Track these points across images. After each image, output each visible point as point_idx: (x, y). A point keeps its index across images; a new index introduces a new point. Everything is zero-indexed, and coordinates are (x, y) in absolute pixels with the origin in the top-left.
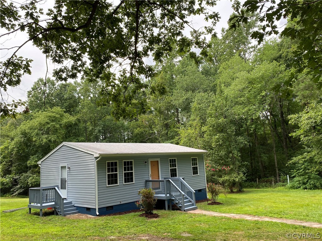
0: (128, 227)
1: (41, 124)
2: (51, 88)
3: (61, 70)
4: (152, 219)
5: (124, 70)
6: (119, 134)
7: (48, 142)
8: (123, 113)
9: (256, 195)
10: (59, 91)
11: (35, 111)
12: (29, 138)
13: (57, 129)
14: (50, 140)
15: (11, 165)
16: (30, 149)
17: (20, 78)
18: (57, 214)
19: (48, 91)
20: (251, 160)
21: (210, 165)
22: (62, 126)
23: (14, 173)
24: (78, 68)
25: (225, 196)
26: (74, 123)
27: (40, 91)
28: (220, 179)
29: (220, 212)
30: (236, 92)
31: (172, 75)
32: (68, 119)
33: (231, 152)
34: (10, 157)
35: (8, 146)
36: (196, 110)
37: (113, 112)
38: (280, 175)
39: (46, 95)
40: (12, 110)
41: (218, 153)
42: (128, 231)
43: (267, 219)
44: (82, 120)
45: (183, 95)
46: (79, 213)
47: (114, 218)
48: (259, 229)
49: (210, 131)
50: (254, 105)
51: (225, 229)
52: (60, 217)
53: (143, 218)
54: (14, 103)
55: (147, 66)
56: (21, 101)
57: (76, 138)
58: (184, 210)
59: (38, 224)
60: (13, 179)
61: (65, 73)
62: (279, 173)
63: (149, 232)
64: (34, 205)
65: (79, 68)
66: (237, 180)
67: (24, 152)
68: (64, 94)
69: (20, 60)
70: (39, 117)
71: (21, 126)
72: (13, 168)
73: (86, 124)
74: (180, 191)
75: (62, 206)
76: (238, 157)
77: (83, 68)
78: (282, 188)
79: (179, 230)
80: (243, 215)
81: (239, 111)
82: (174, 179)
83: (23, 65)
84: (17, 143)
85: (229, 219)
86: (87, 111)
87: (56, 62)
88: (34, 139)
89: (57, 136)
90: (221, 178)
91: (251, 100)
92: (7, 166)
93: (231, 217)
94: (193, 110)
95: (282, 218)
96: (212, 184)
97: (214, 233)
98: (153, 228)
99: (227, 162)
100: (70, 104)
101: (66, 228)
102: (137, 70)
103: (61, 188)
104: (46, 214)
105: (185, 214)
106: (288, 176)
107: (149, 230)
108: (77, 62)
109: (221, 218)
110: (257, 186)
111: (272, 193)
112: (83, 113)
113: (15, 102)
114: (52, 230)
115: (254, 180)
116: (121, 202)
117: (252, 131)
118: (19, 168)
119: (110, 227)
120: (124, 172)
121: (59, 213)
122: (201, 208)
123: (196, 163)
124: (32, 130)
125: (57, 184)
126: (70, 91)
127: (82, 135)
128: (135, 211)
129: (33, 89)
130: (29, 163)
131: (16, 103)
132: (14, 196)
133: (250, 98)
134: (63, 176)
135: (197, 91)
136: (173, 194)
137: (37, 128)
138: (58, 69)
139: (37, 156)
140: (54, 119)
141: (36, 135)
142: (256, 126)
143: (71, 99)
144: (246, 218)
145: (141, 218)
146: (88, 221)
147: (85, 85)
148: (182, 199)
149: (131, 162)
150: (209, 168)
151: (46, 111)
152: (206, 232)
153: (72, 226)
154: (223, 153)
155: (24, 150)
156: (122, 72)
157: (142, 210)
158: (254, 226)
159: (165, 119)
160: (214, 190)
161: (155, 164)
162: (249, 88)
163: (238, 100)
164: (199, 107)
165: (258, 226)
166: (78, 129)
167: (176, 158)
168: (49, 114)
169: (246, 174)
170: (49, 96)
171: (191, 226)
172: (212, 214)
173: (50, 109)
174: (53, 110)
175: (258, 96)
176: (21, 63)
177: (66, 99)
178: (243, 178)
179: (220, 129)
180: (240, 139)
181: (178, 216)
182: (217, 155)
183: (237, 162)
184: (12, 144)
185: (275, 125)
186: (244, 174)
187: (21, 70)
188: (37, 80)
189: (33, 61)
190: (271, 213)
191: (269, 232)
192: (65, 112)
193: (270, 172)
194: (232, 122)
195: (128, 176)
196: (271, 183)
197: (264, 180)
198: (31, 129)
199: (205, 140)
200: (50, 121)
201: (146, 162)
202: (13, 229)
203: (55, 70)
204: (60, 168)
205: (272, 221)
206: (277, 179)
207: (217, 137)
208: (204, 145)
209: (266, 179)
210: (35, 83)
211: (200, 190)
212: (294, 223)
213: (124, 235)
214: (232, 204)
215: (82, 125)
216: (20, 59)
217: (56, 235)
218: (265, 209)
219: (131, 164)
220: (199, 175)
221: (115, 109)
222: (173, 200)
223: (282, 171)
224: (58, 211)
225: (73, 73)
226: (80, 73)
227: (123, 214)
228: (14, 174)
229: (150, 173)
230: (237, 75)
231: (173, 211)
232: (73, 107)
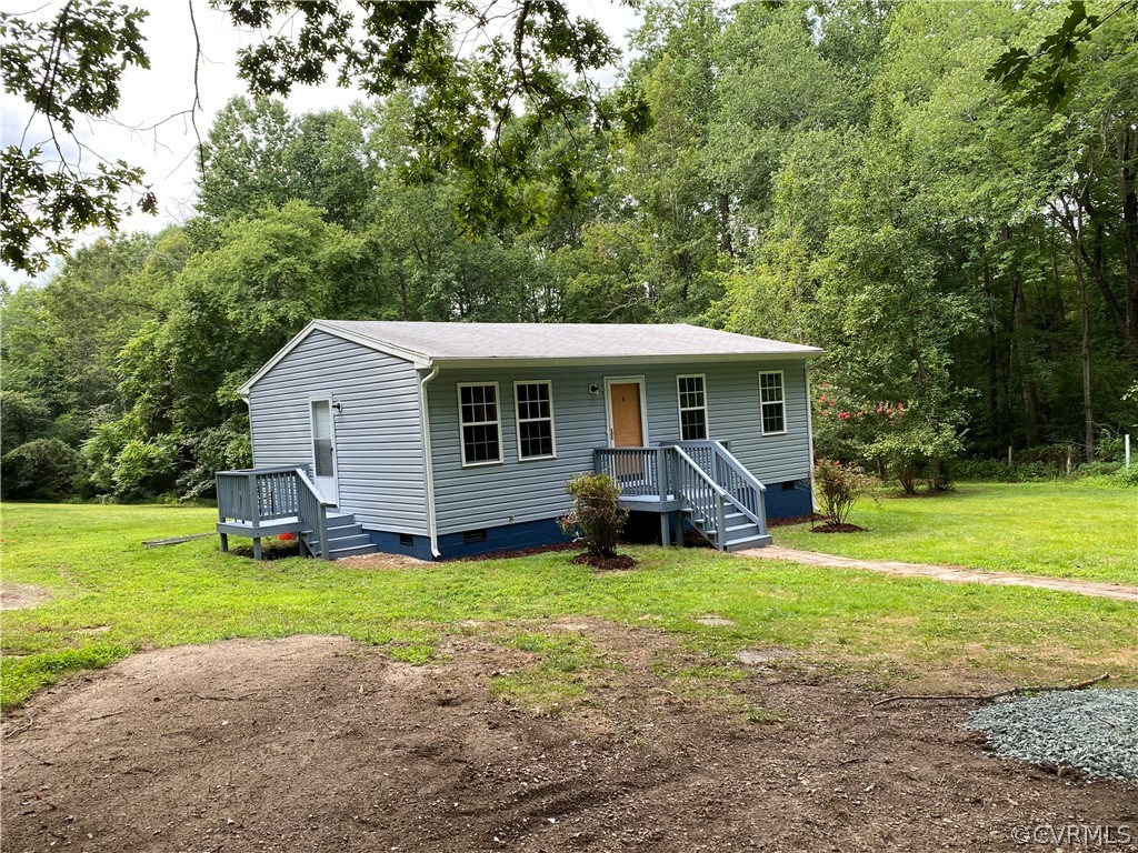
0: (528, 595)
1: (248, 263)
2: (275, 132)
3: (266, 53)
4: (610, 572)
5: (495, 42)
6: (513, 294)
7: (276, 324)
8: (497, 209)
9: (995, 504)
10: (300, 142)
11: (227, 219)
12: (216, 311)
13: (303, 281)
14: (285, 317)
15: (168, 403)
16: (221, 349)
17: (116, 82)
18: (308, 554)
19: (263, 146)
20: (993, 381)
21: (834, 400)
22: (320, 267)
23: (180, 427)
24: (325, 40)
25: (875, 505)
26: (358, 256)
27: (237, 145)
28: (866, 447)
29: (852, 555)
30: (950, 123)
31: (707, 65)
32: (339, 242)
33: (914, 354)
34: (163, 375)
35: (153, 339)
36: (789, 197)
37: (461, 206)
38: (1096, 436)
39: (258, 157)
40: (100, 198)
41: (866, 355)
42: (525, 607)
43: (1013, 580)
44: (387, 246)
45: (746, 142)
46: (378, 551)
47: (487, 566)
48: (975, 609)
49: (839, 275)
50: (1017, 172)
51: (854, 608)
52: (318, 562)
53: (584, 567)
54: (104, 175)
55: (579, 24)
56: (126, 166)
57: (371, 311)
58: (725, 548)
59: (246, 581)
60: (179, 446)
61: (280, 63)
62: (1094, 428)
63: (593, 609)
64: (236, 525)
65: (329, 43)
66: (929, 451)
67: (203, 358)
68: (320, 153)
69: (105, 14)
70: (240, 237)
71: (186, 270)
72: (175, 413)
73: (400, 261)
74: (709, 486)
75: (321, 531)
76: (938, 371)
77: (341, 41)
78: (1101, 479)
79: (693, 607)
80: (929, 567)
81: (956, 199)
82: (692, 446)
83: (117, 32)
84: (178, 328)
85: (879, 577)
86: (403, 212)
87: (246, 21)
88: (231, 316)
89: (307, 304)
90: (873, 443)
91: (1008, 153)
92: (158, 406)
93: (886, 570)
94: (779, 199)
95: (1069, 576)
96: (832, 463)
97: (811, 618)
98: (608, 598)
99: (898, 386)
100: (341, 188)
101: (331, 594)
102: (546, 41)
103: (319, 473)
104: (274, 554)
105: (726, 558)
106: (1127, 436)
107: (594, 603)
108: (316, 17)
109: (849, 576)
110: (1008, 472)
111: (1059, 496)
112: (387, 221)
113: (108, 171)
114: (288, 599)
115: (999, 453)
116: (511, 518)
117: (1001, 274)
118: (193, 411)
119: (471, 592)
120: (519, 421)
121: (313, 551)
122: (786, 543)
123: (779, 391)
124: (222, 285)
125: (305, 460)
126: (340, 143)
127: (391, 302)
128: (560, 549)
129: (215, 137)
130: (224, 396)
131: (112, 173)
132: (188, 500)
133: (1002, 145)
134: (320, 433)
135: (800, 126)
136: (688, 494)
137: (239, 277)
138: (254, 50)
139: (244, 371)
140: (290, 245)
141: (236, 302)
142: (1019, 254)
143: (345, 170)
144: (940, 577)
145: (574, 569)
146: (403, 576)
147: (388, 118)
148: (718, 511)
149: (544, 388)
150: (830, 411)
151: (263, 218)
152: (783, 616)
153: (349, 589)
154: (883, 356)
155: (202, 351)
156: (490, 49)
157: (580, 545)
158: (958, 601)
159: (678, 237)
160: (837, 482)
161: (628, 397)
162: (1001, 103)
163: (955, 154)
164: (803, 186)
165: (975, 600)
166: (374, 279)
167: (703, 376)
168: (272, 225)
169: (967, 430)
170: (269, 163)
171: (736, 597)
172: (822, 560)
173: (275, 210)
174: (287, 211)
175: (1036, 135)
176: (111, 24)
177: (329, 173)
178: (952, 446)
179: (876, 267)
180: (954, 304)
181: (700, 563)
182: (859, 363)
183: (936, 388)
184: (163, 333)
185: (1098, 251)
186: (960, 429)
187: (115, 54)
188: (225, 104)
189: (147, 14)
190: (1034, 561)
191: (1008, 620)
192: (327, 219)
193: (1061, 423)
194: (923, 238)
195: (535, 434)
196: (1060, 464)
197: (1037, 453)
198: (218, 281)
199: (818, 312)
200: (278, 251)
201: (594, 389)
202: (170, 595)
203: (244, 52)
204: (310, 406)
205: (1029, 587)
206: (1084, 448)
207: (863, 297)
208: (816, 328)
209: (1043, 449)
210: (220, 115)
211: (788, 485)
212: (1110, 593)
213: (508, 618)
214: (899, 530)
215: (386, 265)
216: (103, 8)
217: (297, 612)
218: (1015, 549)
219: (544, 394)
220: (785, 432)
221: (467, 195)
222: (688, 513)
223: (1108, 420)
224: (312, 545)
225: (308, 62)
226: (334, 60)
227: (519, 555)
228: (180, 430)
229: (610, 424)
230: (958, 53)
231: (686, 550)
232: (352, 200)
